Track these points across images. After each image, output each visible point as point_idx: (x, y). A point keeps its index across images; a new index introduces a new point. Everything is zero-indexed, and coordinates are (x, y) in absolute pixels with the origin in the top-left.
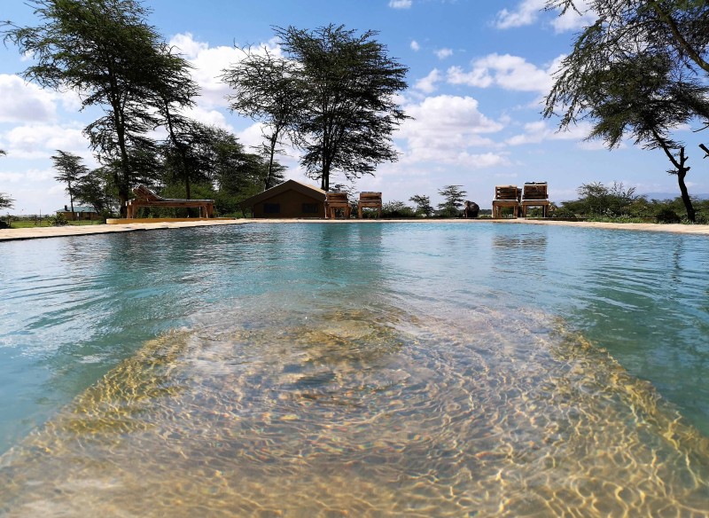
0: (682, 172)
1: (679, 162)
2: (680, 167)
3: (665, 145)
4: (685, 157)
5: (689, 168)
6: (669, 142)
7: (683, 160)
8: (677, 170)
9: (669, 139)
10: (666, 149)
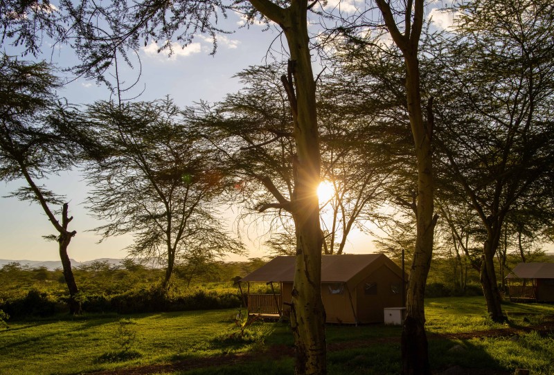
0: (65, 238)
1: (61, 223)
2: (62, 229)
3: (42, 197)
4: (69, 217)
5: (74, 233)
6: (46, 194)
7: (66, 221)
8: (58, 234)
9: (47, 189)
10: (43, 202)
